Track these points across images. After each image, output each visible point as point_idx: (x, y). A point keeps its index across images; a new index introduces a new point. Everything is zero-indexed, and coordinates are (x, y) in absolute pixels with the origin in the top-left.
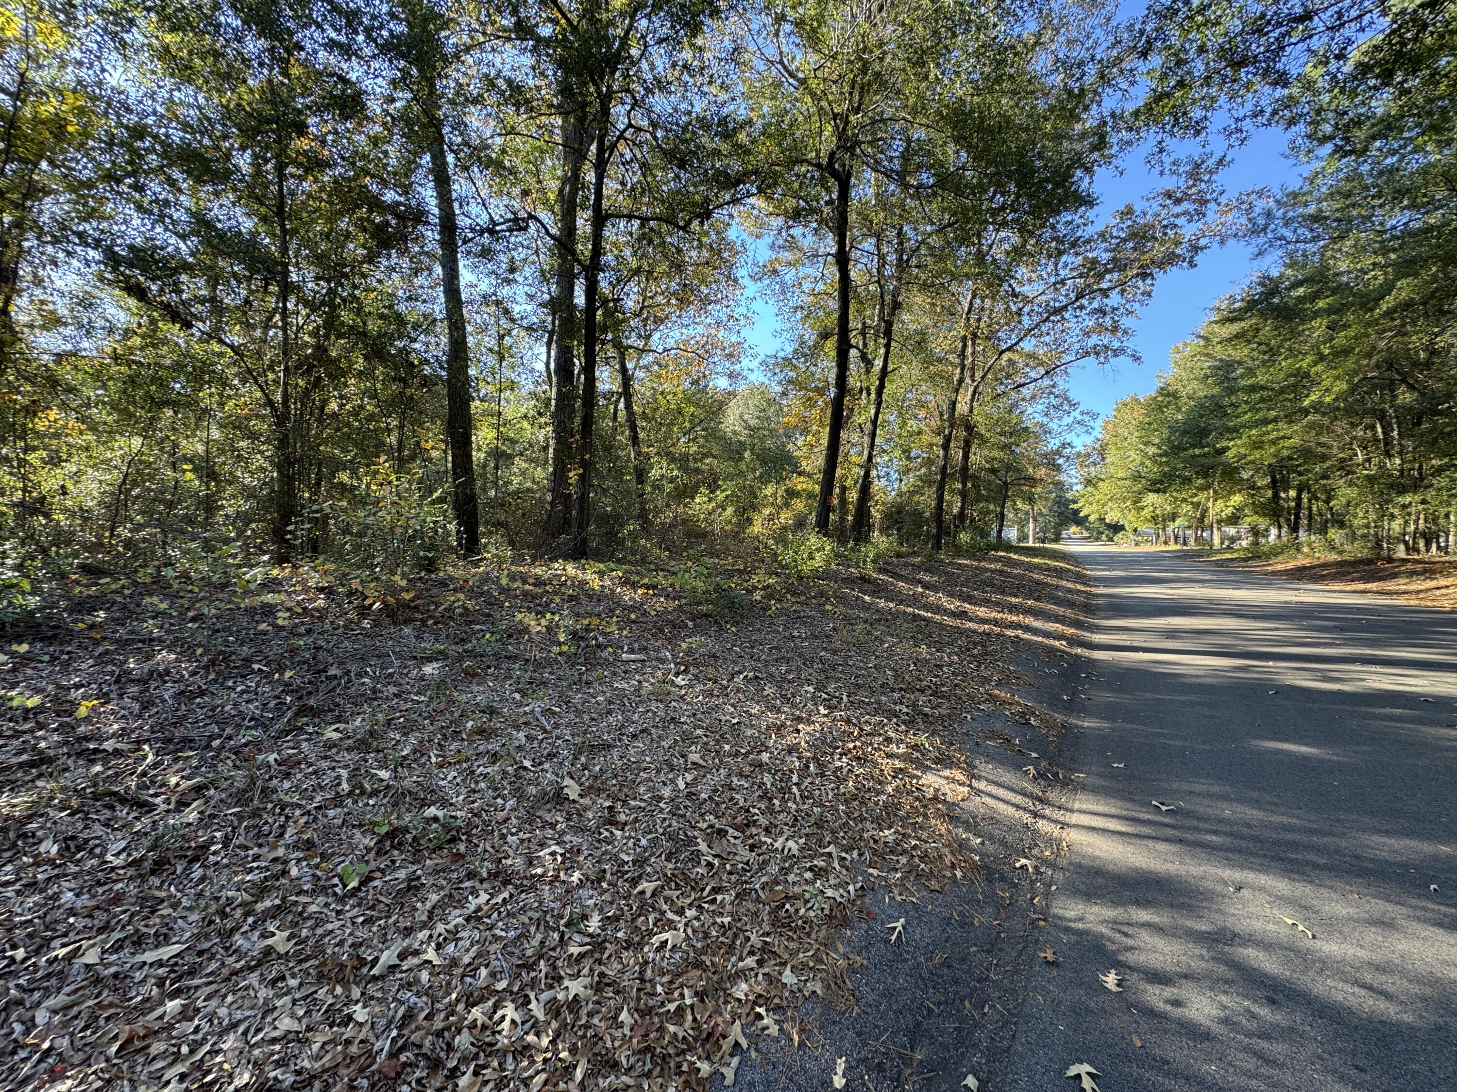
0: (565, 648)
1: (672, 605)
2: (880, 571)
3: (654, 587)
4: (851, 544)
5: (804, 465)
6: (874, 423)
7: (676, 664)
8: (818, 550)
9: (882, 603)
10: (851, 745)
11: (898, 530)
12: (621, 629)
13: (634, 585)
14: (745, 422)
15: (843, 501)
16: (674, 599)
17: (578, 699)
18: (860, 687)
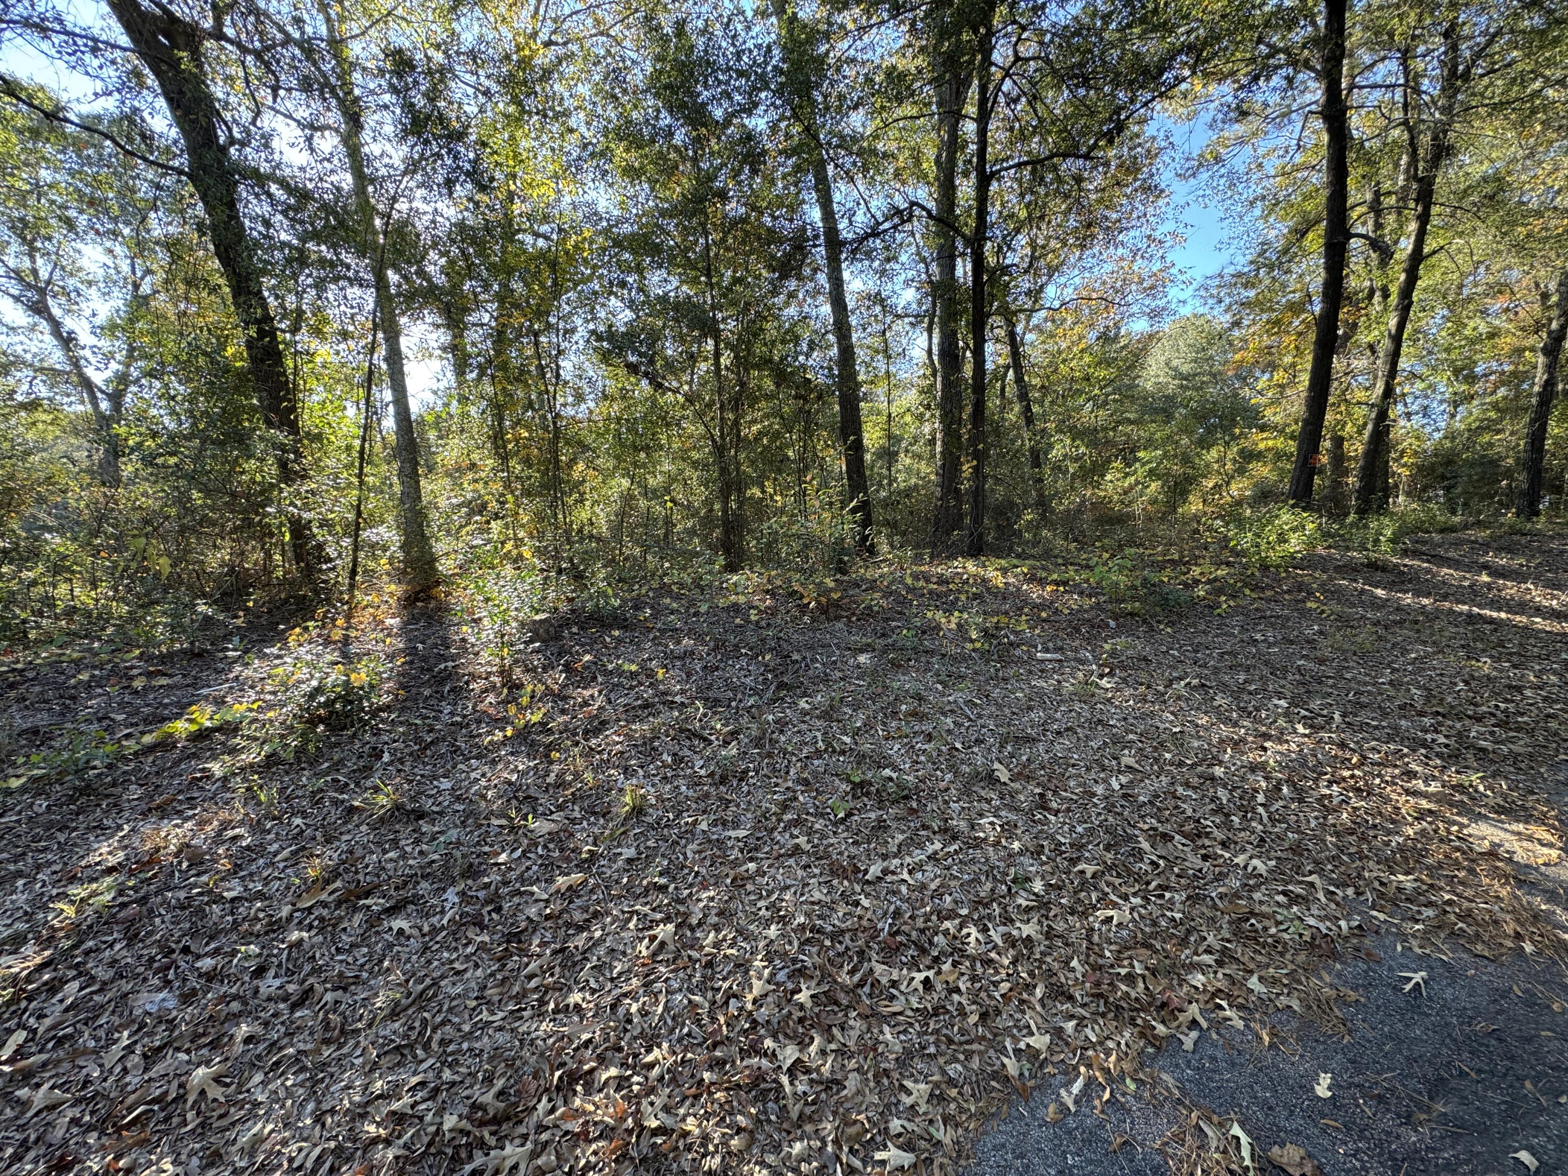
0: (978, 645)
1: (1088, 602)
2: (1405, 553)
3: (1065, 583)
4: (1352, 518)
5: (1272, 415)
6: (1397, 339)
7: (1100, 666)
8: (1294, 530)
9: (1408, 599)
10: (1347, 773)
11: (1448, 489)
12: (1032, 628)
13: (1042, 582)
14: (1175, 369)
15: (1338, 457)
16: (1090, 596)
17: (996, 693)
18: (1363, 706)
